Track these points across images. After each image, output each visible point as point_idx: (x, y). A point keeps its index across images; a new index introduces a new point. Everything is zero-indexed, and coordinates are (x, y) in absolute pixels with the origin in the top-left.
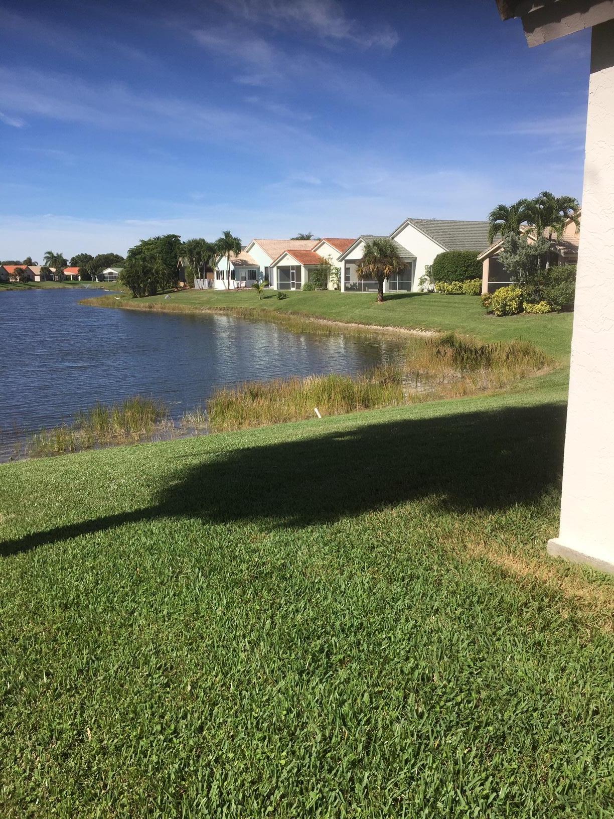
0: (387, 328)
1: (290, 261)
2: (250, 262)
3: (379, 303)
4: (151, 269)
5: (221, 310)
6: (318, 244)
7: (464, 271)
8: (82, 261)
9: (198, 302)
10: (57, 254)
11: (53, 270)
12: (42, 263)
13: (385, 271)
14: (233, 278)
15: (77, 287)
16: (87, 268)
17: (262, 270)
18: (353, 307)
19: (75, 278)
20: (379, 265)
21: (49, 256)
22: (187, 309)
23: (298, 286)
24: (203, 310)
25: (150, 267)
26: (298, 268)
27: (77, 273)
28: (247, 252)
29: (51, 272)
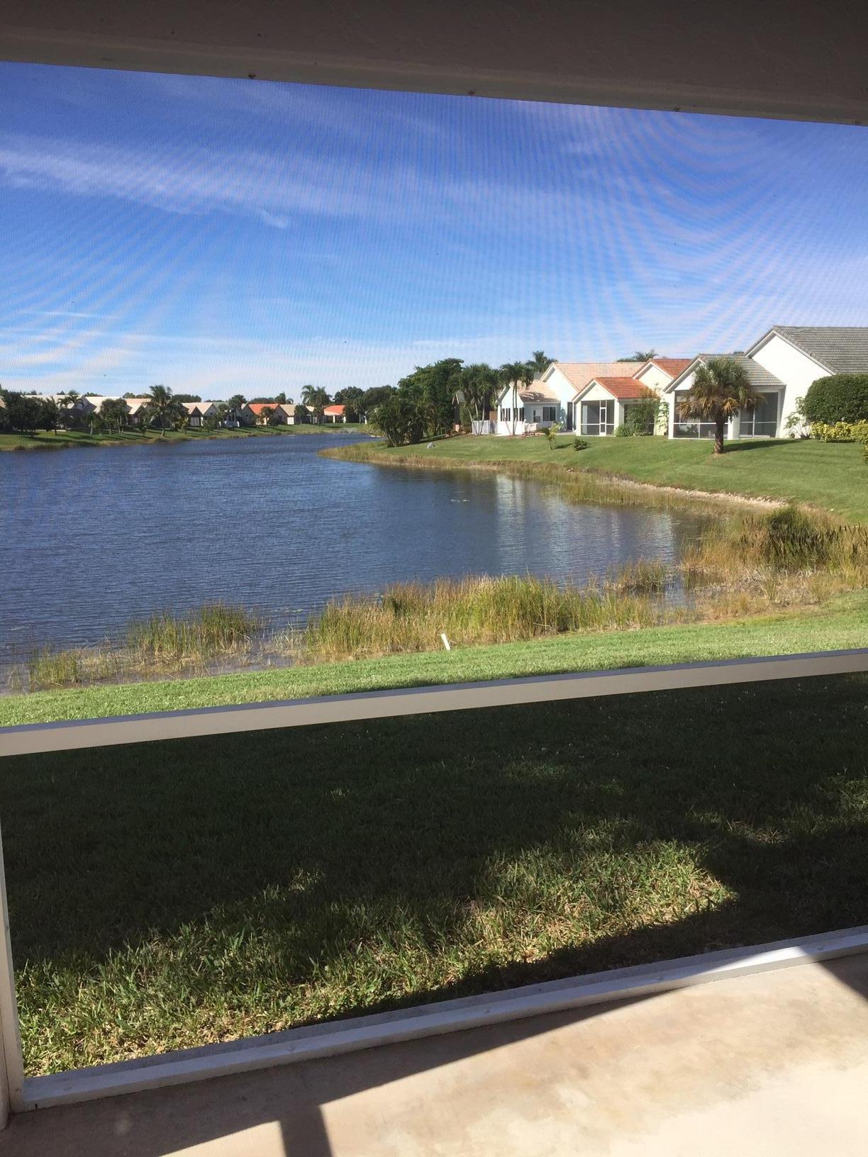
0: (716, 495)
1: (600, 394)
2: (547, 396)
3: (716, 455)
4: (413, 407)
5: (494, 464)
6: (643, 367)
7: (856, 406)
8: (349, 396)
9: (467, 453)
10: (318, 388)
11: (311, 409)
12: (299, 400)
13: (726, 407)
14: (523, 419)
15: (339, 431)
16: (353, 406)
17: (564, 406)
18: (677, 461)
19: (339, 419)
20: (716, 399)
21: (308, 391)
22: (448, 463)
23: (610, 430)
24: (471, 465)
25: (412, 405)
26: (610, 404)
27: (341, 412)
28: (545, 381)
29: (307, 411)
